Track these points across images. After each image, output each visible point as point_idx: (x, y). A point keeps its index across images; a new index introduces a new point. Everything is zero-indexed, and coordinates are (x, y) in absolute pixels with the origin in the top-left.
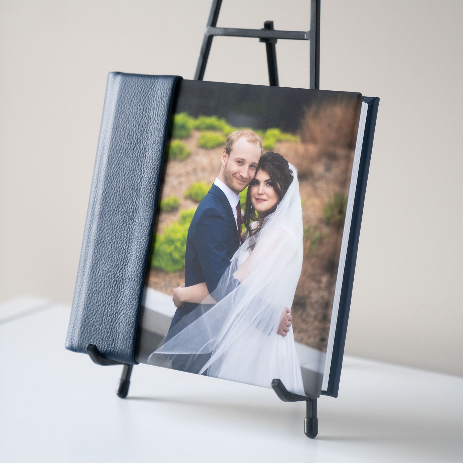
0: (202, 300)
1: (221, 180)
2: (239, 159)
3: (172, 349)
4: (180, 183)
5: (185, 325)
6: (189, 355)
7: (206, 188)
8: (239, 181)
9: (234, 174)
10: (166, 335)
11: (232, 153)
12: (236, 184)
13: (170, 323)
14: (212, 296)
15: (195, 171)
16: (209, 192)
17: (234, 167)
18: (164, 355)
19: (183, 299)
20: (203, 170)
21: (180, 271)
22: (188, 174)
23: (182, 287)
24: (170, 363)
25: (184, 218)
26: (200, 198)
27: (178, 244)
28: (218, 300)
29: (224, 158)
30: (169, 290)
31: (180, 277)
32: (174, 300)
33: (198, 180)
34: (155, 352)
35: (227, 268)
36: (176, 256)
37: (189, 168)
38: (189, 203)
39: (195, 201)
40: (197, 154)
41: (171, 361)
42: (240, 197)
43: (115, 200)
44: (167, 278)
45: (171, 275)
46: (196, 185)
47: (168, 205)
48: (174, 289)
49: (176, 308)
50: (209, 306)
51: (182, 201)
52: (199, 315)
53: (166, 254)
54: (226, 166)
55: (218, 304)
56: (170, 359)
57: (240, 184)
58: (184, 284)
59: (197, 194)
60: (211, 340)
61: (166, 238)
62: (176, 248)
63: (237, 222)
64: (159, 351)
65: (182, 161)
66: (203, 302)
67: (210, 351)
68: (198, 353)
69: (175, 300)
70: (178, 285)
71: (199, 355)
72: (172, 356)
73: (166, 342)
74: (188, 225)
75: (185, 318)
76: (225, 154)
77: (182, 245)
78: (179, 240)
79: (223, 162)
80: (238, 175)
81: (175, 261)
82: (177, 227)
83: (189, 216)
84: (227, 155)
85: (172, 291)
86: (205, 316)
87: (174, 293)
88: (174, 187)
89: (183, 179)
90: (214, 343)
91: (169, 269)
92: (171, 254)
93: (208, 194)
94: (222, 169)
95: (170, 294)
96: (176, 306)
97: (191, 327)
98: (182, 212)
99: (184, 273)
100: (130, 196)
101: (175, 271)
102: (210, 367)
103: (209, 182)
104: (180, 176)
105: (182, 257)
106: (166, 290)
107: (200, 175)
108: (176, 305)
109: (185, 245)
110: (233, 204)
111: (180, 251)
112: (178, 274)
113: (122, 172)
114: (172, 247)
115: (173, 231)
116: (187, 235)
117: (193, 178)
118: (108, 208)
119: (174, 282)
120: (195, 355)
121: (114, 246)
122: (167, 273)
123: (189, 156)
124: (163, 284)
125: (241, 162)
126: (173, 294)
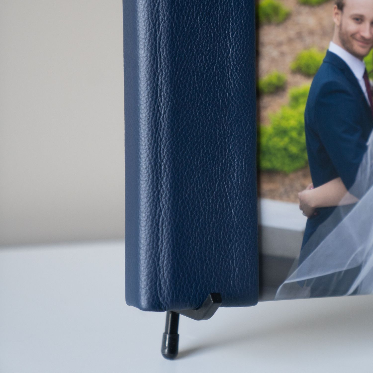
0: (339, 199)
1: (337, 43)
2: (356, 15)
3: (309, 272)
4: (282, 54)
5: (322, 238)
6: (333, 275)
7: (320, 57)
8: (360, 44)
9: (353, 35)
10: (298, 256)
11: (345, 9)
12: (358, 47)
13: (301, 238)
14: (352, 193)
15: (300, 35)
16: (325, 61)
17: (352, 27)
18: (299, 282)
19: (313, 204)
20: (311, 33)
21: (303, 168)
22: (290, 41)
23: (310, 189)
24: (308, 290)
25: (296, 99)
26: (313, 70)
27: (294, 134)
28: (359, 196)
29: (337, 16)
30: (292, 197)
31: (305, 176)
32: (302, 208)
33: (307, 48)
34: (286, 282)
35: (365, 155)
36: (294, 149)
37: (292, 33)
38: (298, 78)
39: (307, 75)
40: (299, 13)
41: (309, 288)
42: (366, 64)
43: (193, 87)
44: (287, 181)
45: (292, 176)
46: (305, 54)
47: (270, 84)
48: (300, 194)
49: (305, 219)
50: (349, 207)
51: (288, 77)
52: (338, 220)
53: (279, 150)
54: (340, 26)
55: (360, 202)
56: (308, 285)
57: (363, 47)
58: (311, 184)
59: (308, 66)
60: (359, 249)
61: (274, 128)
62: (292, 140)
63: (366, 95)
64: (291, 279)
65: (279, 24)
66: (342, 203)
67: (360, 262)
68: (345, 268)
69: (304, 207)
70: (304, 187)
71: (347, 272)
72: (309, 281)
73: (299, 265)
74: (302, 108)
75: (321, 228)
76: (336, 11)
77: (300, 134)
78: (293, 129)
79: (336, 20)
80: (358, 36)
81: (293, 157)
82: (289, 112)
83: (302, 95)
84: (339, 12)
85: (297, 197)
86: (346, 220)
87: (300, 199)
88: (273, 60)
89: (285, 48)
90: (363, 251)
91: (286, 169)
92: (286, 149)
93: (323, 65)
94: (336, 31)
95: (294, 201)
96: (306, 215)
97: (330, 238)
98: (291, 91)
99: (308, 170)
100: (214, 78)
101: (296, 170)
102: (362, 283)
103: (322, 49)
104: (279, 44)
105: (302, 150)
106: (288, 197)
107: (308, 40)
108: (305, 213)
109: (304, 134)
110: (358, 73)
111: (298, 142)
112: (300, 173)
113: (196, 47)
114: (286, 140)
115: (283, 118)
116: (303, 121)
117: (299, 46)
118: (183, 99)
119: (297, 185)
120: (340, 272)
121: (204, 151)
122: (285, 174)
123: (288, 16)
124: (282, 190)
125: (359, 19)
126: (298, 201)
